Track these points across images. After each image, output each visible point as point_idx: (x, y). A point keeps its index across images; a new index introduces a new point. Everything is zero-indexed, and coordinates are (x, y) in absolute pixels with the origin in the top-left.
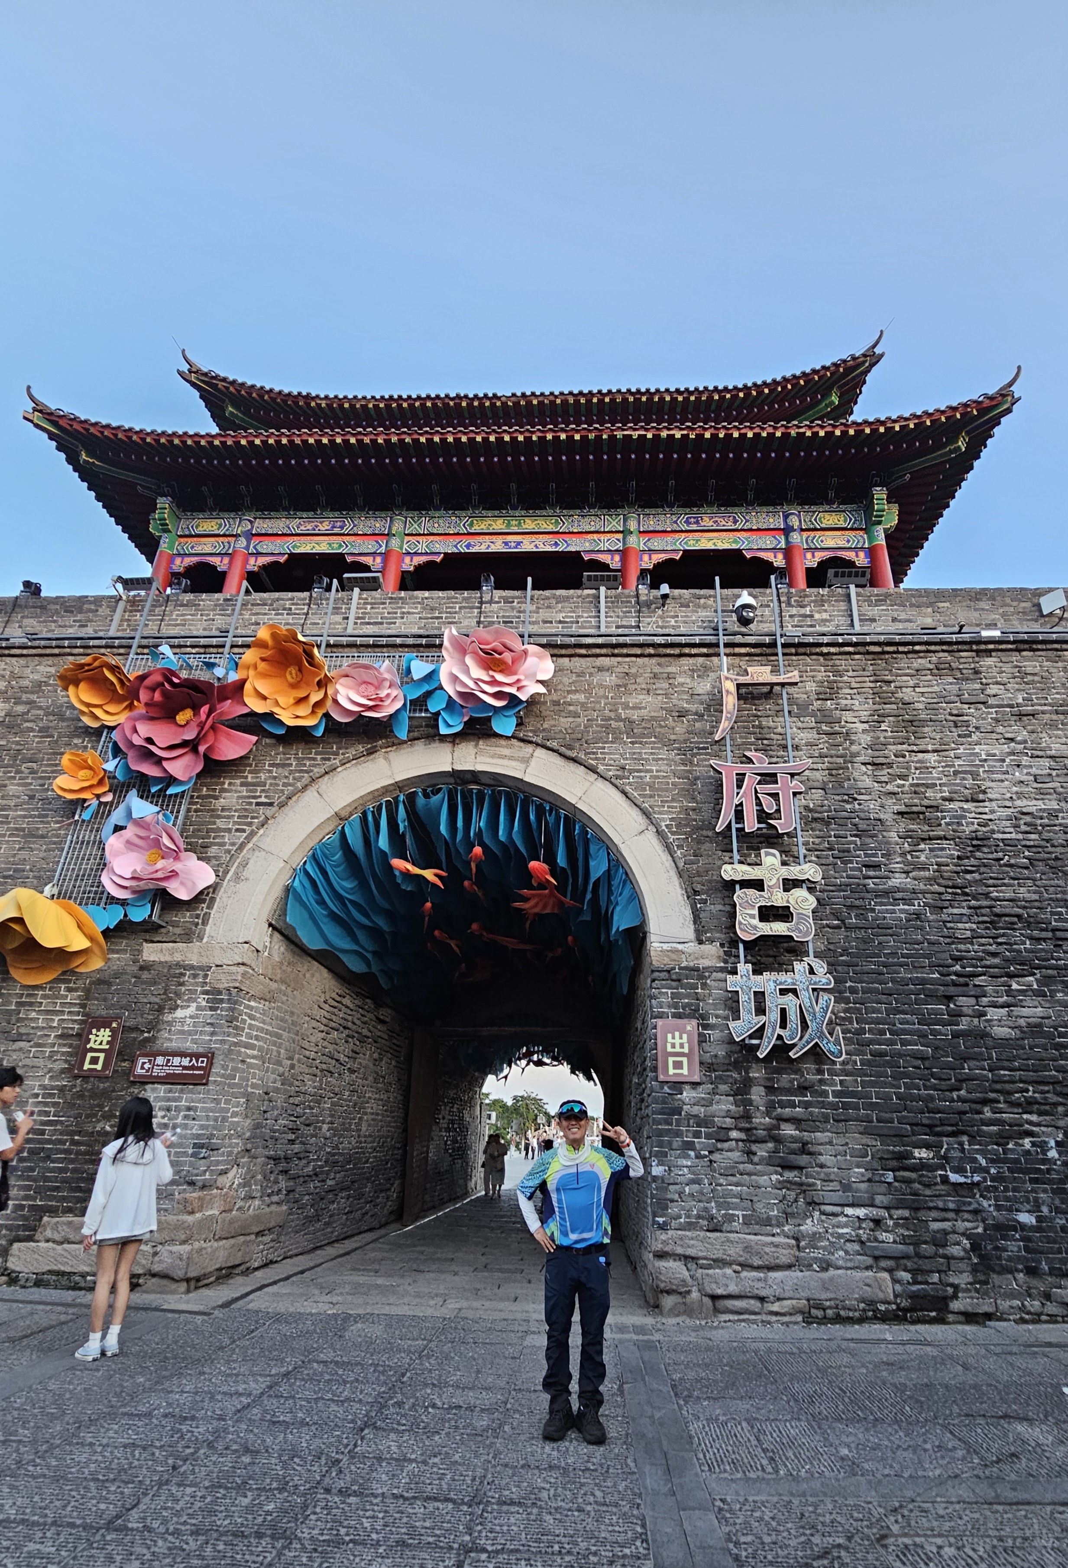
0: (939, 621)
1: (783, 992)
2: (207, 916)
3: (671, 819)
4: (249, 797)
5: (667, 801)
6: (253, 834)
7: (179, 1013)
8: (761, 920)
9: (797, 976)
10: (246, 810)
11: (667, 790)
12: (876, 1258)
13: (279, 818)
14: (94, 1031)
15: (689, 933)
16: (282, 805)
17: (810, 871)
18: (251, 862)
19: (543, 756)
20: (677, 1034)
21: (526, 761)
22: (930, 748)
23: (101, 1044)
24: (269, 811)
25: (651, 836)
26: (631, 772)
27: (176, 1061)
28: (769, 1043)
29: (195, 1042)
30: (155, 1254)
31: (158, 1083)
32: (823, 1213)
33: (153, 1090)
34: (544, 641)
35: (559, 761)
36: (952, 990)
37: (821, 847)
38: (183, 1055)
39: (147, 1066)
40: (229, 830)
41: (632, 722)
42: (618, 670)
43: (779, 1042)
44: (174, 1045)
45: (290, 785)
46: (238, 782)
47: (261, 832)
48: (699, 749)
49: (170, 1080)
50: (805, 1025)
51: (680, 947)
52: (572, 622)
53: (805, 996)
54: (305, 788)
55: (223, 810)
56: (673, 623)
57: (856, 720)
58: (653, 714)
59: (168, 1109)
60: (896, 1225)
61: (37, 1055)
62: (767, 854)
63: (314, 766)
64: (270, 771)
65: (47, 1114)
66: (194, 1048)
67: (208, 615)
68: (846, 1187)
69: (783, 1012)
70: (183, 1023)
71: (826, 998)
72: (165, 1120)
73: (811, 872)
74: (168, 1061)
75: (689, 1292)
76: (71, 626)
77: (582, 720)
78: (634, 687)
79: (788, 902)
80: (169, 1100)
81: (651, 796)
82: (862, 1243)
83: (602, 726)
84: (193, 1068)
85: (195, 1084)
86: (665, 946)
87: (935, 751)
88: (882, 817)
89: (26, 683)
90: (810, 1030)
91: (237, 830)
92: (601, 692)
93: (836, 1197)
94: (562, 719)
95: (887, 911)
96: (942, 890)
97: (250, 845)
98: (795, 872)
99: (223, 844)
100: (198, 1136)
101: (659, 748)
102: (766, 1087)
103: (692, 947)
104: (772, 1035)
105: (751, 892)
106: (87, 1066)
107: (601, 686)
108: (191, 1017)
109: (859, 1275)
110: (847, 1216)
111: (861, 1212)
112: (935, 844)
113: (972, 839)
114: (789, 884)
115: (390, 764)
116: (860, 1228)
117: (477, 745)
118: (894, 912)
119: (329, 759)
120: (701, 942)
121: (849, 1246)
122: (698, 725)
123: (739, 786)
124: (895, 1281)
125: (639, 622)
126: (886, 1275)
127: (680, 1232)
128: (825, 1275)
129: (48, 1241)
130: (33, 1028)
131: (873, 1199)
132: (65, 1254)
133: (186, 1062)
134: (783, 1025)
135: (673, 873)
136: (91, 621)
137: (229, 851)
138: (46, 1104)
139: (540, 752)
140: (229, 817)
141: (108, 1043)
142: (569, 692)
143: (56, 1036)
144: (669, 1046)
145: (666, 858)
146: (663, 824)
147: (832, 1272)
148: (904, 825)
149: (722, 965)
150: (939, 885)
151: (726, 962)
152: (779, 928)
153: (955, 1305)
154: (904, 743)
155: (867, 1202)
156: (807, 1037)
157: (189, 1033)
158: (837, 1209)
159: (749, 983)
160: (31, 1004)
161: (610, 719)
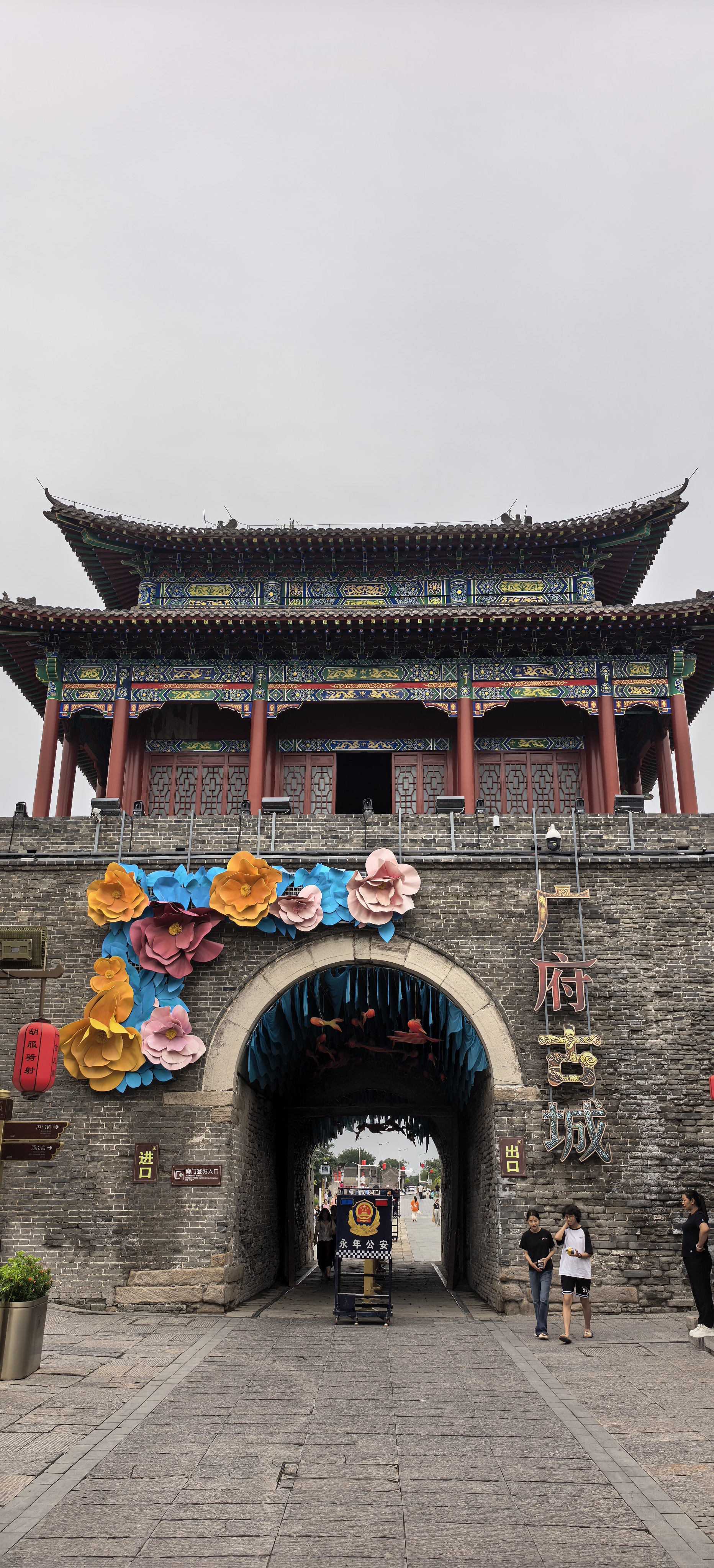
0: (691, 841)
1: (576, 1121)
2: (202, 1071)
3: (505, 998)
4: (218, 984)
5: (502, 984)
6: (224, 1011)
7: (196, 1140)
8: (563, 1073)
9: (585, 1110)
10: (217, 993)
11: (501, 976)
12: (629, 1279)
13: (240, 998)
14: (142, 1153)
15: (518, 1078)
16: (241, 989)
17: (593, 1039)
18: (225, 1031)
19: (416, 948)
20: (512, 1146)
21: (405, 952)
22: (678, 943)
23: (147, 1161)
24: (234, 994)
25: (491, 1010)
26: (477, 961)
27: (199, 1171)
28: (567, 1153)
29: (208, 1158)
30: (205, 1290)
31: (189, 1186)
32: (599, 1254)
33: (186, 1190)
34: (413, 859)
35: (428, 953)
36: (681, 1116)
37: (604, 1017)
38: (203, 1167)
39: (180, 1175)
40: (208, 1009)
41: (476, 922)
42: (465, 880)
43: (574, 1152)
44: (195, 1160)
45: (245, 974)
46: (209, 972)
47: (229, 1009)
48: (522, 943)
49: (197, 1184)
50: (588, 1142)
51: (513, 1088)
52: (431, 841)
53: (589, 1122)
54: (255, 975)
55: (201, 994)
56: (502, 842)
57: (629, 921)
58: (490, 916)
59: (198, 1202)
60: (642, 1259)
61: (107, 1170)
62: (567, 1027)
63: (261, 958)
64: (230, 964)
65: (121, 1208)
66: (209, 1162)
67: (165, 835)
68: (613, 1238)
69: (576, 1133)
70: (198, 1146)
71: (602, 1123)
72: (197, 1209)
73: (595, 1040)
74: (194, 1171)
75: (522, 1301)
76: (61, 844)
77: (442, 921)
78: (477, 894)
79: (580, 1060)
80: (197, 1196)
81: (492, 980)
82: (622, 1270)
83: (456, 925)
84: (210, 1175)
85: (213, 1186)
86: (503, 1088)
87: (681, 945)
88: (644, 994)
89: (38, 893)
90: (592, 1144)
91: (214, 1009)
92: (454, 898)
93: (606, 1244)
94: (429, 921)
95: (644, 1062)
96: (680, 1047)
97: (223, 1020)
98: (585, 1040)
99: (206, 1020)
100: (219, 1219)
101: (495, 943)
102: (566, 1179)
103: (520, 1088)
104: (569, 1148)
105: (557, 1054)
106: (141, 1176)
107: (454, 893)
108: (203, 1142)
109: (619, 1288)
110: (613, 1255)
111: (621, 1252)
112: (677, 1015)
113: (701, 1011)
114: (580, 1049)
115: (311, 955)
116: (620, 1262)
117: (370, 941)
118: (648, 1063)
119: (270, 953)
120: (526, 1085)
121: (614, 1272)
122: (521, 924)
123: (550, 976)
124: (639, 1291)
125: (479, 841)
126: (635, 1289)
127: (516, 1267)
128: (599, 1289)
129: (136, 1285)
130: (100, 1152)
131: (628, 1245)
132: (149, 1292)
133: (205, 1172)
134: (576, 1142)
135: (507, 1036)
136: (77, 840)
137: (209, 1025)
138: (119, 1202)
139: (413, 946)
140: (206, 999)
141: (152, 1160)
142: (432, 898)
143: (116, 1157)
144: (507, 1153)
145: (501, 1025)
146: (500, 1001)
147: (603, 1287)
148: (658, 1001)
149: (539, 1100)
150: (678, 1044)
151: (542, 1098)
152: (574, 1078)
153: (672, 1302)
154: (661, 940)
155: (625, 1247)
156: (590, 1148)
157: (204, 1153)
158: (607, 1251)
159: (555, 1115)
160: (96, 1136)
161: (461, 920)
